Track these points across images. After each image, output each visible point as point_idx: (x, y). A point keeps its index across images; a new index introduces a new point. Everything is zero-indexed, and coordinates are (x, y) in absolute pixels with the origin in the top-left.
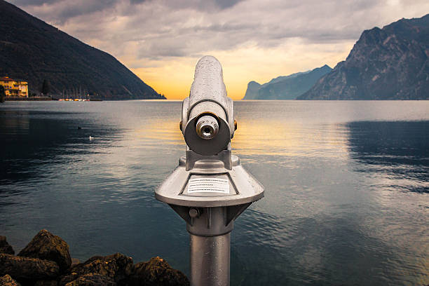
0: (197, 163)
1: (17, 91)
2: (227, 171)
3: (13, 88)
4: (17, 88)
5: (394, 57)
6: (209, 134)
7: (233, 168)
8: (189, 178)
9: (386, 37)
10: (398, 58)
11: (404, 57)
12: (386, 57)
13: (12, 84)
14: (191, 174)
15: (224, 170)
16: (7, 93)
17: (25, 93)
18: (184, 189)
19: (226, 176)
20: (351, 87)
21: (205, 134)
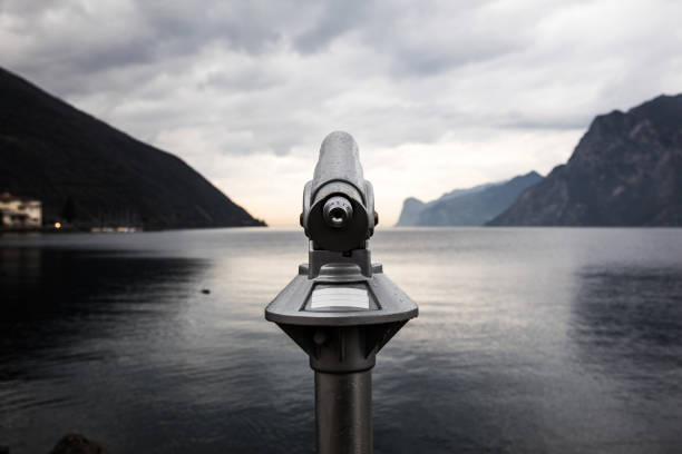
0: (323, 268)
1: (23, 218)
2: (366, 279)
3: (17, 211)
4: (22, 212)
5: (648, 156)
6: (340, 220)
7: (374, 275)
8: (313, 289)
9: (633, 124)
10: (655, 159)
11: (666, 157)
12: (636, 158)
13: (14, 206)
14: (316, 284)
15: (360, 277)
16: (7, 220)
17: (35, 220)
18: (305, 303)
19: (363, 286)
20: (579, 206)
21: (334, 219)
